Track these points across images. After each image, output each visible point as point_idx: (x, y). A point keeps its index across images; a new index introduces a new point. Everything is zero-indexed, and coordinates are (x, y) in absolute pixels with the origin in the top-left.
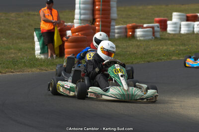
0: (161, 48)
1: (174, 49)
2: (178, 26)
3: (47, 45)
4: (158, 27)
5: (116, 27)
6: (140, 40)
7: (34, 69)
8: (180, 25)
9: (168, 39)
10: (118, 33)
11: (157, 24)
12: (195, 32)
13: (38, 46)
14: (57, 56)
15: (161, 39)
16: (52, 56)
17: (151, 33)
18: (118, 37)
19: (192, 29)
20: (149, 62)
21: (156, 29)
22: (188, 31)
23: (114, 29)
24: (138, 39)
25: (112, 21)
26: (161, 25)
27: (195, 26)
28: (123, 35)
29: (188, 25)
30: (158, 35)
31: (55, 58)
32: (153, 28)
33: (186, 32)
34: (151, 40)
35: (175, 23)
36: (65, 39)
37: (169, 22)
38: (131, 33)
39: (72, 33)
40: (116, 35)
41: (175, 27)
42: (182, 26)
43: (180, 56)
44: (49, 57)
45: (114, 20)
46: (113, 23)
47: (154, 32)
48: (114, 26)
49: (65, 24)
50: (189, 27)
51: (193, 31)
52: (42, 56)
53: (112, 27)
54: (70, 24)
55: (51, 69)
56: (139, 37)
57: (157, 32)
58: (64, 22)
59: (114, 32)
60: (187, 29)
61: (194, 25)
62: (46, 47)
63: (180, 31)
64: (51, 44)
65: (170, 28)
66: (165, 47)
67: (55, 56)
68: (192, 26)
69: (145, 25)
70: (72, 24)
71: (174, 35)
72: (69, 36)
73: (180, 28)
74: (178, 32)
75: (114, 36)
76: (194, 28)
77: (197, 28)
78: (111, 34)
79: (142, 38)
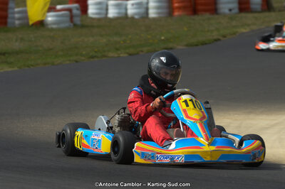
0: (86, 40)
1: (105, 40)
2: (105, 6)
4: (77, 9)
5: (16, 10)
6: (52, 30)
8: (107, 6)
9: (93, 26)
10: (19, 19)
11: (76, 5)
12: (129, 16)
15: (83, 26)
17: (68, 19)
18: (20, 24)
19: (123, 11)
20: (77, 62)
21: (75, 12)
22: (119, 13)
23: (14, 13)
24: (50, 27)
25: (11, 2)
26: (81, 6)
27: (129, 6)
28: (26, 21)
29: (117, 5)
30: (77, 20)
32: (70, 10)
33: (116, 15)
34: (68, 28)
35: (100, 3)
37: (90, 2)
40: (17, 22)
41: (99, 9)
42: (110, 7)
43: (119, 52)
46: (11, 5)
47: (72, 17)
48: (13, 9)
50: (120, 9)
51: (126, 14)
53: (10, 11)
56: (50, 25)
57: (77, 16)
59: (14, 18)
60: (116, 11)
61: (126, 5)
63: (107, 13)
65: (92, 10)
68: (124, 7)
69: (59, 7)
71: (99, 20)
73: (107, 10)
74: (103, 16)
75: (14, 23)
76: (126, 9)
77: (131, 9)
78: (9, 20)
79: (54, 26)
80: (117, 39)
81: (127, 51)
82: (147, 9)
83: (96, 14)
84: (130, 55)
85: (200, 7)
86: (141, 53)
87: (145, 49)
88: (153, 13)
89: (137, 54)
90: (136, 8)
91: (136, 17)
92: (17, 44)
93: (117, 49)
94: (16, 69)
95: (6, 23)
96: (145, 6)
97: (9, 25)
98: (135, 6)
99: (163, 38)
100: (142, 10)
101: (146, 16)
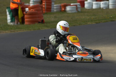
0: (81, 17)
1: (89, 18)
2: (91, 4)
3: (14, 17)
4: (79, 5)
5: (55, 5)
6: (69, 13)
7: (7, 31)
8: (92, 4)
9: (85, 12)
10: (56, 9)
11: (79, 3)
12: (101, 8)
13: (9, 18)
14: (20, 23)
15: (81, 12)
16: (17, 23)
17: (75, 9)
18: (56, 11)
19: (99, 6)
20: (74, 26)
21: (78, 6)
22: (97, 7)
23: (54, 7)
24: (68, 12)
25: (53, 2)
26: (81, 4)
27: (101, 4)
28: (59, 10)
29: (97, 4)
30: (79, 10)
31: (19, 24)
32: (76, 5)
33: (96, 8)
34: (75, 13)
35: (89, 3)
36: (25, 13)
37: (86, 2)
38: (63, 9)
39: (29, 9)
40: (55, 10)
41: (89, 5)
42: (93, 5)
44: (16, 24)
45: (53, 1)
46: (53, 3)
47: (77, 8)
48: (54, 5)
49: (25, 4)
50: (97, 5)
51: (100, 7)
52: (12, 24)
53: (52, 6)
54: (27, 4)
55: (17, 31)
57: (79, 8)
58: (24, 3)
59: (54, 9)
60: (96, 6)
61: (100, 4)
62: (14, 18)
63: (92, 7)
64: (17, 17)
65: (86, 6)
66: (84, 17)
67: (19, 23)
68: (99, 4)
69: (72, 4)
70: (29, 4)
71: (89, 9)
72: (27, 11)
73: (92, 5)
74: (91, 8)
75: (54, 11)
76: (100, 5)
77: (102, 5)
78: (52, 10)
79: (70, 12)
80: (93, 17)
81: (96, 22)
82: (109, 5)
83: (88, 7)
84: (97, 23)
86: (101, 23)
87: (103, 21)
88: (111, 7)
89: (100, 23)
90: (104, 5)
91: (104, 8)
92: (53, 19)
93: (92, 21)
94: (49, 28)
95: (50, 11)
96: (108, 4)
97: (52, 12)
98: (103, 4)
99: (111, 17)
100: (107, 6)
101: (108, 8)
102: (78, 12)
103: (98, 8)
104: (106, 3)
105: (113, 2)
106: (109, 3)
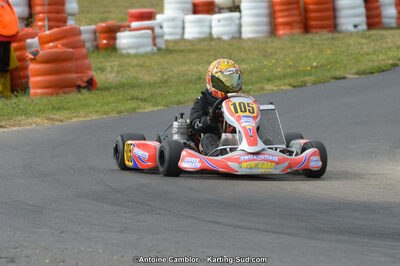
2: (179, 23)
4: (161, 27)
8: (184, 22)
12: (215, 36)
19: (207, 30)
22: (200, 33)
24: (124, 52)
25: (70, 18)
27: (214, 23)
29: (198, 22)
30: (161, 43)
32: (151, 28)
33: (197, 36)
35: (173, 19)
37: (159, 17)
38: (105, 42)
39: (42, 43)
41: (173, 27)
42: (187, 25)
45: (73, 14)
46: (70, 22)
47: (154, 38)
50: (201, 26)
51: (211, 34)
56: (125, 49)
60: (196, 30)
61: (211, 21)
63: (183, 34)
68: (207, 23)
69: (134, 25)
73: (183, 28)
74: (178, 37)
76: (211, 27)
77: (217, 26)
79: (132, 51)
82: (240, 26)
83: (169, 34)
84: (294, 87)
85: (313, 23)
88: (248, 32)
89: (305, 85)
90: (223, 26)
91: (225, 37)
96: (237, 22)
98: (221, 23)
100: (234, 28)
101: (237, 35)
102: (159, 49)
103: (202, 36)
104: (231, 19)
105: (257, 15)
106: (240, 18)
